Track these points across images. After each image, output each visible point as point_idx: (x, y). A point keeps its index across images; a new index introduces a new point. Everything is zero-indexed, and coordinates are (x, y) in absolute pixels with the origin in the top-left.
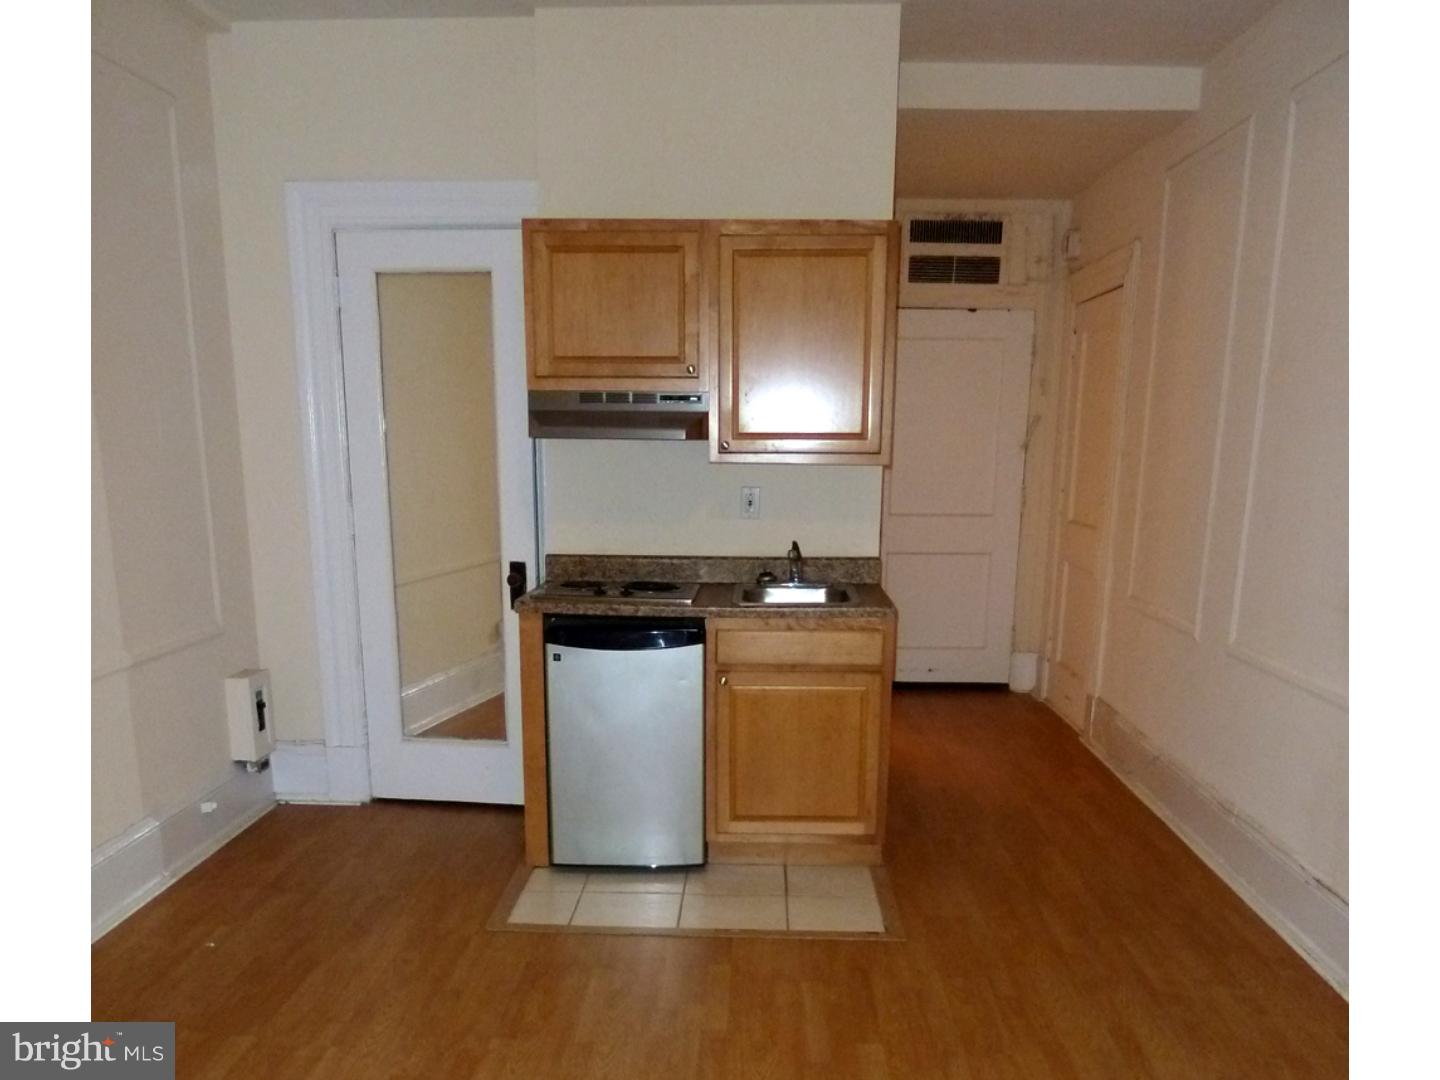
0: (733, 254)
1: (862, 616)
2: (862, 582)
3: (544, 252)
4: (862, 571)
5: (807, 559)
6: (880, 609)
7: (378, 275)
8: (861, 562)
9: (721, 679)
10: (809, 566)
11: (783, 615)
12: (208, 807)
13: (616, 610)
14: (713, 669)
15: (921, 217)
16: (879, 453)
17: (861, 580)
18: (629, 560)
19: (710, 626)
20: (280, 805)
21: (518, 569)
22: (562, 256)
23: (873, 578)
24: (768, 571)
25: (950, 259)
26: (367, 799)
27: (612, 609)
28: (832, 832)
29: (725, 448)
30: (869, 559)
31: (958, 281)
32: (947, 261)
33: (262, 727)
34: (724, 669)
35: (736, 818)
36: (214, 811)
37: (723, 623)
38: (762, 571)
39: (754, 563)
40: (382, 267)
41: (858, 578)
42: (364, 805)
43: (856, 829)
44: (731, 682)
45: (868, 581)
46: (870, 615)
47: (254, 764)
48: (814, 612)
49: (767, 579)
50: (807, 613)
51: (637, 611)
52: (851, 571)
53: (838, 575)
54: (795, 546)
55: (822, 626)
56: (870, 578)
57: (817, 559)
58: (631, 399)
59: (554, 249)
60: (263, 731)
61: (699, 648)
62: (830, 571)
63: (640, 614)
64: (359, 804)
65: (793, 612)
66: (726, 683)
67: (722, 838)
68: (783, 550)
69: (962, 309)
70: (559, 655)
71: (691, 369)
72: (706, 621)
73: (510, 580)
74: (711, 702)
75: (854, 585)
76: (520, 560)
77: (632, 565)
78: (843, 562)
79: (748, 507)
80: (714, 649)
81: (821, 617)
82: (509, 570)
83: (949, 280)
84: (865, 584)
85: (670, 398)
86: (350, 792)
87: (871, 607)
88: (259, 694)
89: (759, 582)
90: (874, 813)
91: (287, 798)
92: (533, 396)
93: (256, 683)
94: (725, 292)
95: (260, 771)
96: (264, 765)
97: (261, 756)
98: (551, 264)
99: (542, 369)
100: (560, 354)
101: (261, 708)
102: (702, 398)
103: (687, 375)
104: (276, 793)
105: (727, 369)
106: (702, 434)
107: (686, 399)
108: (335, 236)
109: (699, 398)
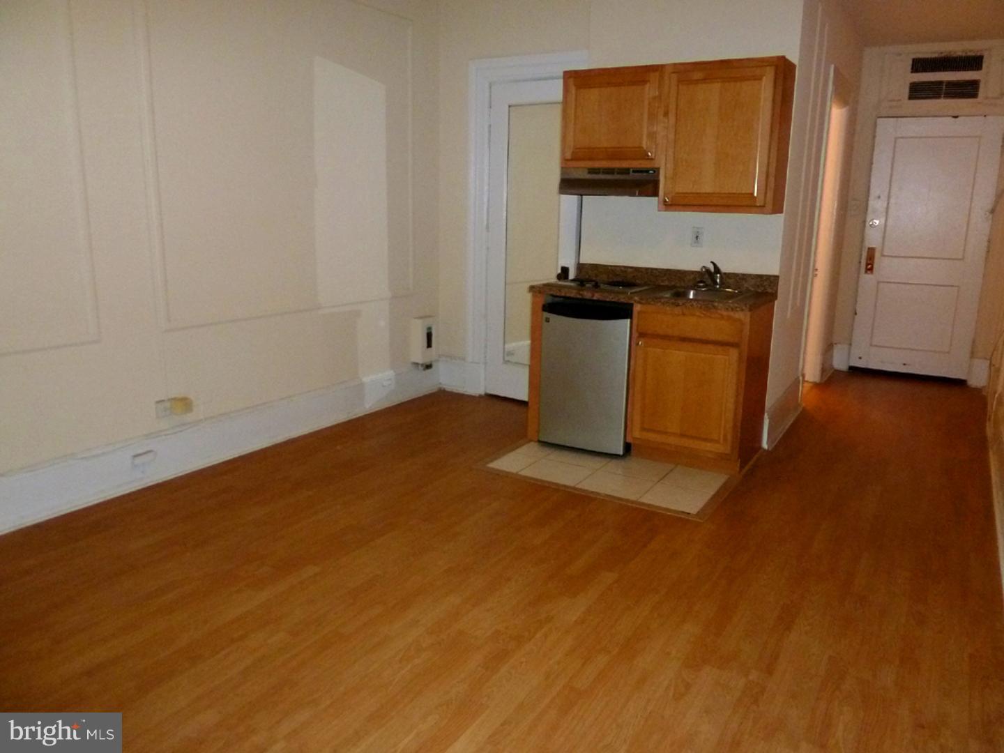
0: (677, 83)
1: (727, 309)
3: (573, 87)
4: (766, 283)
7: (510, 106)
8: (765, 278)
9: (639, 343)
11: (678, 305)
14: (635, 335)
15: (920, 56)
16: (764, 206)
17: (763, 289)
18: (623, 268)
19: (637, 308)
20: (441, 390)
21: (565, 271)
22: (581, 90)
25: (941, 83)
26: (483, 393)
28: (702, 448)
29: (667, 202)
30: (771, 276)
31: (945, 98)
32: (939, 84)
33: (429, 345)
34: (642, 336)
35: (643, 429)
37: (643, 307)
38: (699, 280)
39: (695, 275)
40: (513, 102)
42: (480, 397)
43: (717, 448)
44: (645, 344)
45: (770, 291)
46: (733, 309)
47: (422, 365)
48: (696, 304)
49: (701, 285)
50: (692, 305)
51: (593, 296)
52: (758, 283)
53: (749, 285)
54: (715, 265)
56: (771, 289)
57: (736, 274)
58: (616, 172)
59: (578, 87)
60: (430, 349)
61: (628, 321)
62: (744, 282)
63: (595, 298)
64: (477, 395)
66: (642, 345)
67: (636, 443)
69: (947, 116)
70: (549, 319)
71: (650, 153)
72: (633, 305)
73: (559, 275)
74: (633, 355)
76: (566, 266)
77: (622, 271)
78: (753, 277)
79: (695, 239)
80: (637, 323)
81: (701, 308)
82: (560, 271)
83: (939, 97)
84: (763, 292)
85: (637, 172)
86: (476, 387)
87: (733, 304)
88: (430, 329)
90: (730, 440)
91: (444, 387)
92: (563, 170)
93: (428, 322)
94: (672, 107)
95: (424, 370)
96: (428, 367)
97: (427, 361)
98: (576, 96)
99: (568, 156)
100: (578, 147)
101: (429, 336)
102: (657, 171)
103: (647, 157)
104: (440, 383)
105: (670, 153)
106: (655, 194)
107: (647, 171)
108: (490, 87)
109: (655, 171)
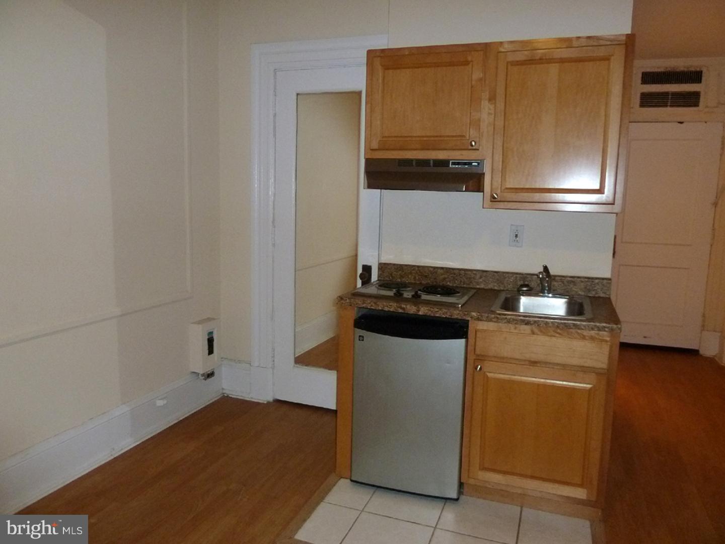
0: (507, 64)
1: (593, 329)
2: (597, 296)
3: (380, 68)
4: (598, 287)
5: (555, 276)
6: (608, 325)
7: (298, 94)
8: (597, 281)
9: (477, 367)
10: (557, 282)
11: (528, 323)
12: (160, 403)
13: (403, 309)
14: (471, 357)
15: (648, 70)
16: (613, 204)
17: (596, 293)
19: (473, 326)
20: (224, 396)
21: (367, 269)
22: (391, 71)
23: (605, 293)
24: (526, 283)
26: (271, 400)
27: (401, 308)
28: (559, 493)
29: (495, 198)
30: (603, 279)
31: (671, 106)
32: (666, 94)
33: (211, 351)
34: (481, 358)
35: (484, 468)
36: (164, 405)
37: (483, 326)
38: (522, 283)
39: (516, 277)
40: (300, 91)
41: (594, 293)
42: (269, 403)
43: (580, 493)
44: (485, 369)
45: (602, 295)
46: (599, 329)
47: (203, 375)
48: (552, 322)
49: (525, 289)
50: (547, 323)
51: (419, 311)
52: (589, 287)
53: (579, 290)
54: (546, 269)
55: (560, 334)
56: (603, 293)
57: (563, 276)
58: (432, 164)
59: (386, 68)
60: (211, 356)
61: (463, 341)
62: (571, 286)
63: (420, 313)
64: (265, 402)
65: (535, 322)
66: (480, 369)
67: (472, 481)
68: (538, 269)
69: (674, 122)
70: (363, 337)
71: (473, 143)
72: (470, 322)
73: (361, 276)
74: (469, 383)
75: (590, 297)
76: (369, 264)
78: (582, 280)
79: (515, 238)
80: (473, 344)
81: (558, 327)
82: (361, 270)
83: (666, 106)
84: (599, 297)
85: (458, 164)
87: (600, 322)
88: (211, 333)
89: (519, 290)
90: (595, 483)
91: (228, 393)
92: (368, 162)
93: (209, 327)
94: (500, 90)
95: (205, 379)
96: (210, 375)
97: (208, 370)
98: (384, 78)
99: (375, 145)
100: (386, 135)
101: (210, 341)
102: (480, 163)
103: (470, 147)
104: (223, 389)
105: (499, 143)
106: (479, 188)
107: (470, 164)
108: (275, 73)
109: (478, 163)
